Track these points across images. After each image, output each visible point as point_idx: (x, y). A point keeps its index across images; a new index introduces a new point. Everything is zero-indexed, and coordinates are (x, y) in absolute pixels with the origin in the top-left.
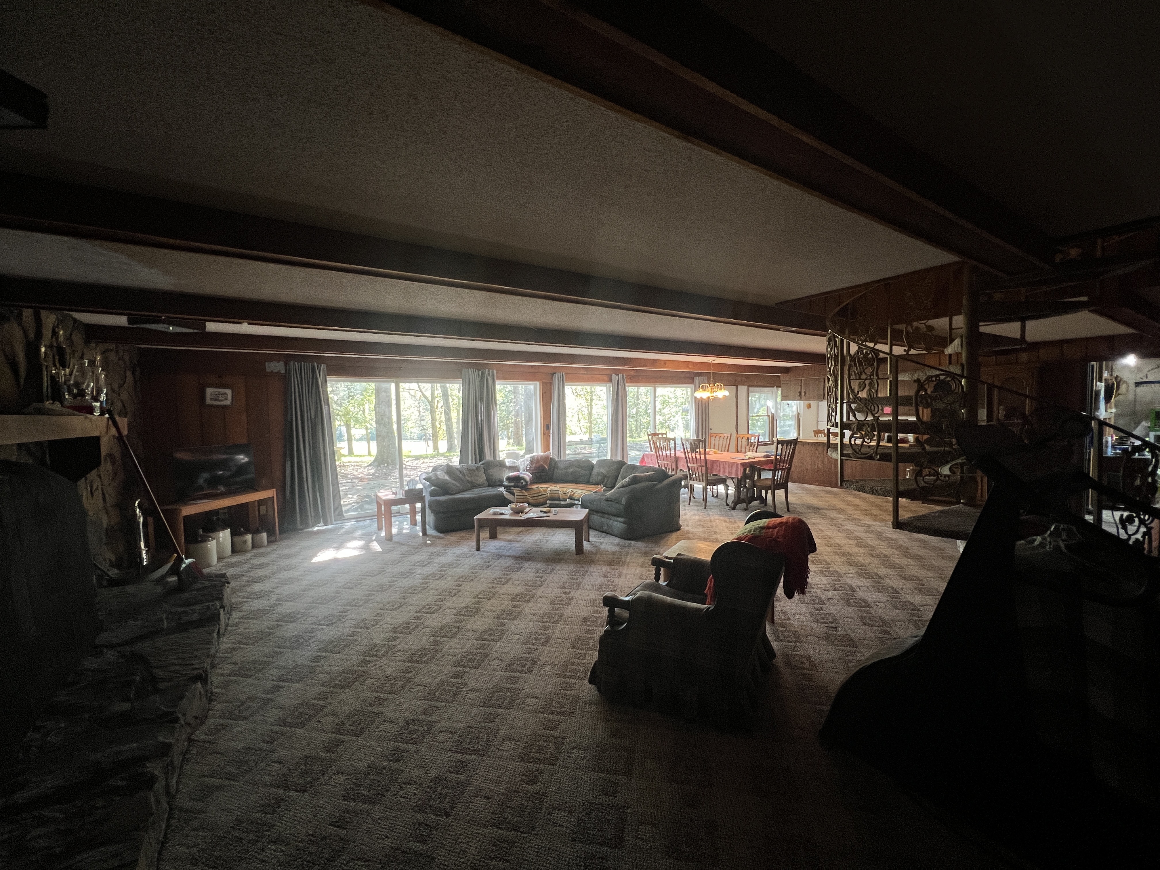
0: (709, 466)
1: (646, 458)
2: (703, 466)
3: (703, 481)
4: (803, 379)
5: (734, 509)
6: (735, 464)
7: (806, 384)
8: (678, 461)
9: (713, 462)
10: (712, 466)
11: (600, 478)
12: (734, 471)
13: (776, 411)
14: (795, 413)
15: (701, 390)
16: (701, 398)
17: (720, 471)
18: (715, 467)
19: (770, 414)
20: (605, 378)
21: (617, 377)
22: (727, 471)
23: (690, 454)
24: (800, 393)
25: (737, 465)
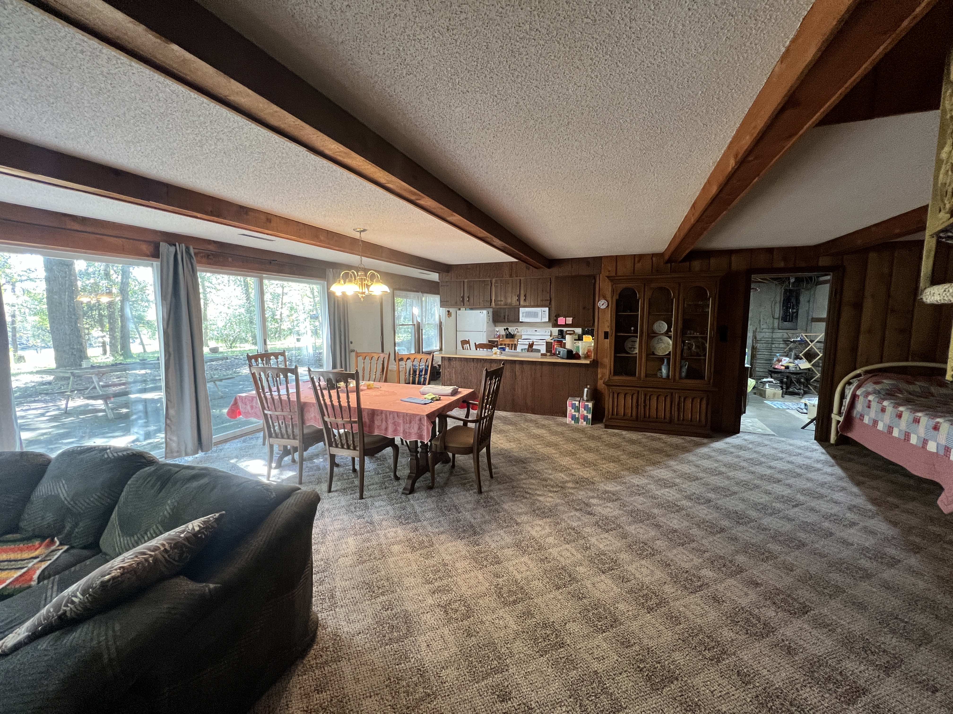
0: (366, 419)
1: (240, 404)
2: (355, 422)
3: (355, 449)
4: (466, 280)
5: (412, 491)
6: (417, 418)
7: (470, 287)
8: (305, 410)
9: (373, 413)
10: (372, 421)
11: (50, 517)
12: (415, 429)
13: (422, 320)
14: (438, 322)
15: (342, 282)
16: (344, 293)
17: (386, 429)
18: (377, 423)
19: (415, 323)
20: (144, 247)
21: (172, 249)
22: (401, 429)
23: (326, 392)
24: (463, 297)
25: (420, 420)
